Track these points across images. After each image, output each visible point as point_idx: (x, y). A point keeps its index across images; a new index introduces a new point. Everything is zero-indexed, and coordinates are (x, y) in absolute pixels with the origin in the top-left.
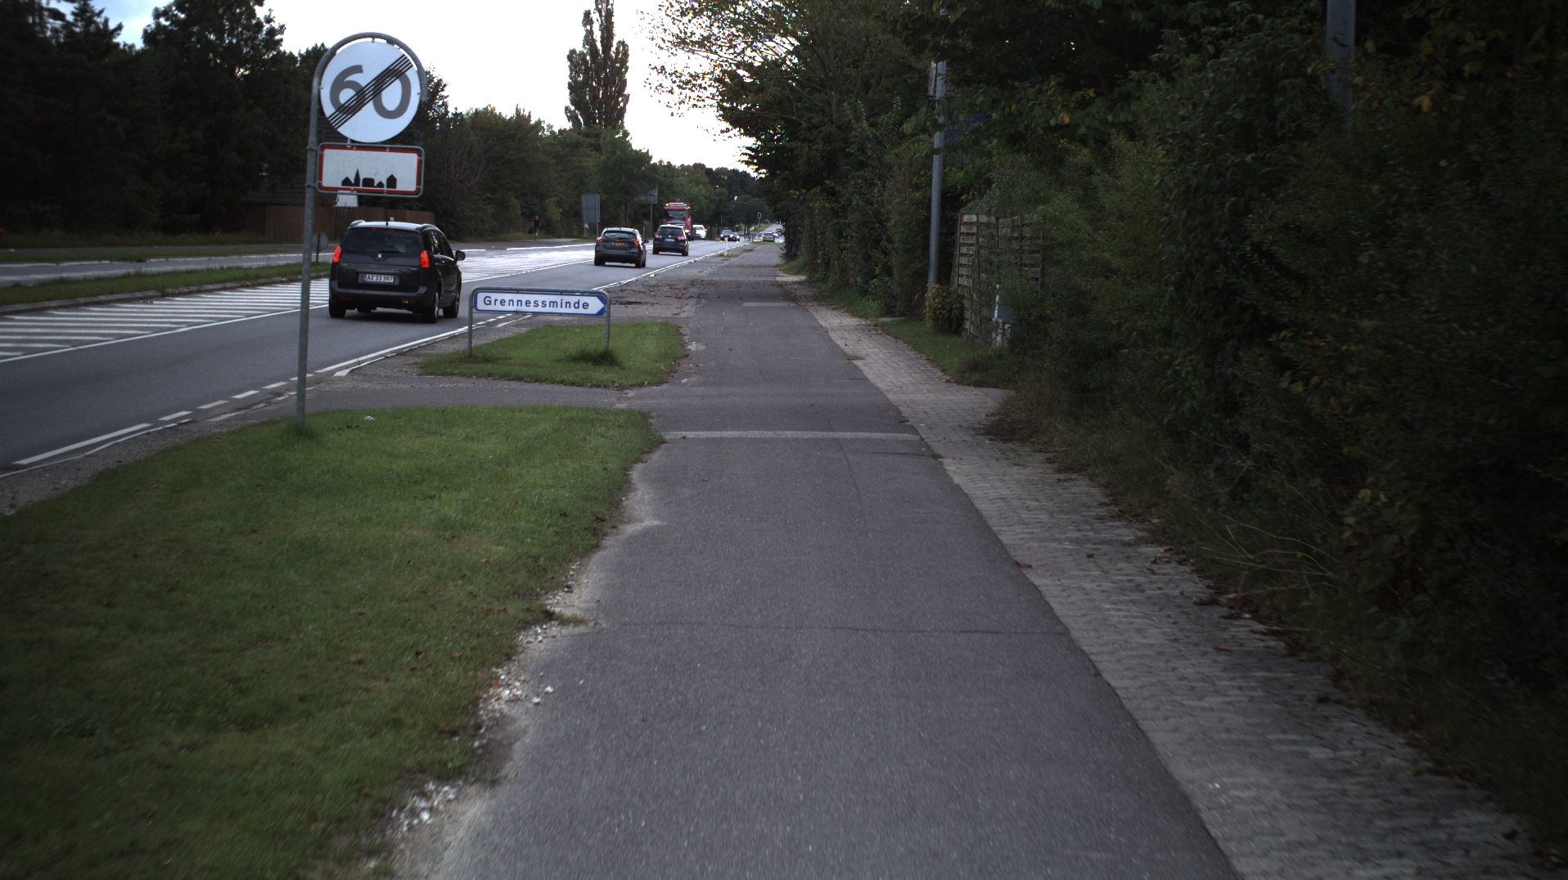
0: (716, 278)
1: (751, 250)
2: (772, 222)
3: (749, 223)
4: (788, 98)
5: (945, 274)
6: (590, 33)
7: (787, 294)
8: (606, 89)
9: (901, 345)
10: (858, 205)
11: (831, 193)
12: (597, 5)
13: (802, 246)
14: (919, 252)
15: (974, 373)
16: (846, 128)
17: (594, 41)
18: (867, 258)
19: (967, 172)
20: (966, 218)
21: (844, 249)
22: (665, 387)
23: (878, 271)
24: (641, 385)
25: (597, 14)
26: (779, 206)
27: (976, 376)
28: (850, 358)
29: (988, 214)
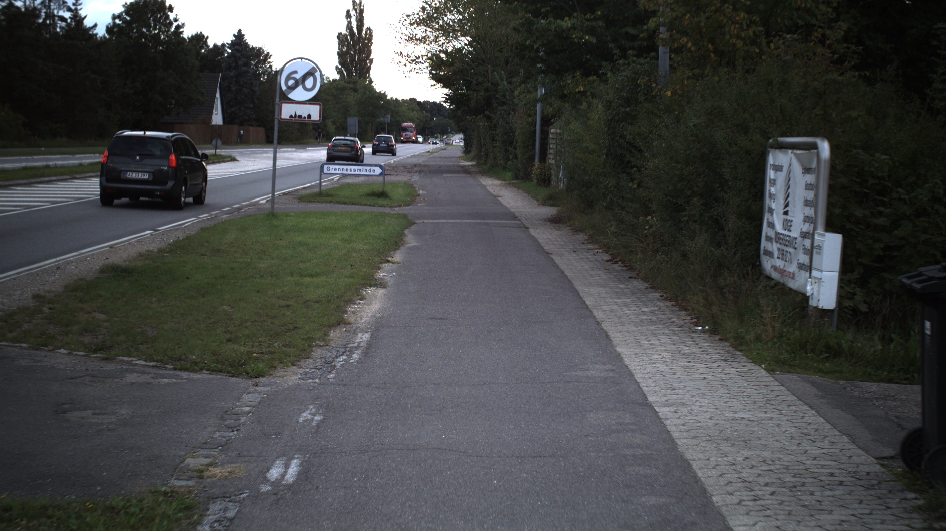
0: (427, 163)
1: (445, 149)
2: (457, 133)
3: (443, 133)
4: (466, 69)
5: (543, 157)
6: (350, 23)
7: (466, 171)
8: (360, 55)
9: (520, 191)
10: (502, 124)
11: (488, 118)
12: (354, 7)
13: (473, 146)
14: (530, 147)
15: (549, 201)
16: (496, 84)
17: (352, 27)
18: (507, 151)
19: (554, 108)
20: (552, 131)
21: (495, 147)
22: (411, 207)
23: (511, 157)
24: (400, 206)
25: (354, 12)
26: (461, 124)
27: (551, 202)
28: (495, 196)
29: (560, 128)
